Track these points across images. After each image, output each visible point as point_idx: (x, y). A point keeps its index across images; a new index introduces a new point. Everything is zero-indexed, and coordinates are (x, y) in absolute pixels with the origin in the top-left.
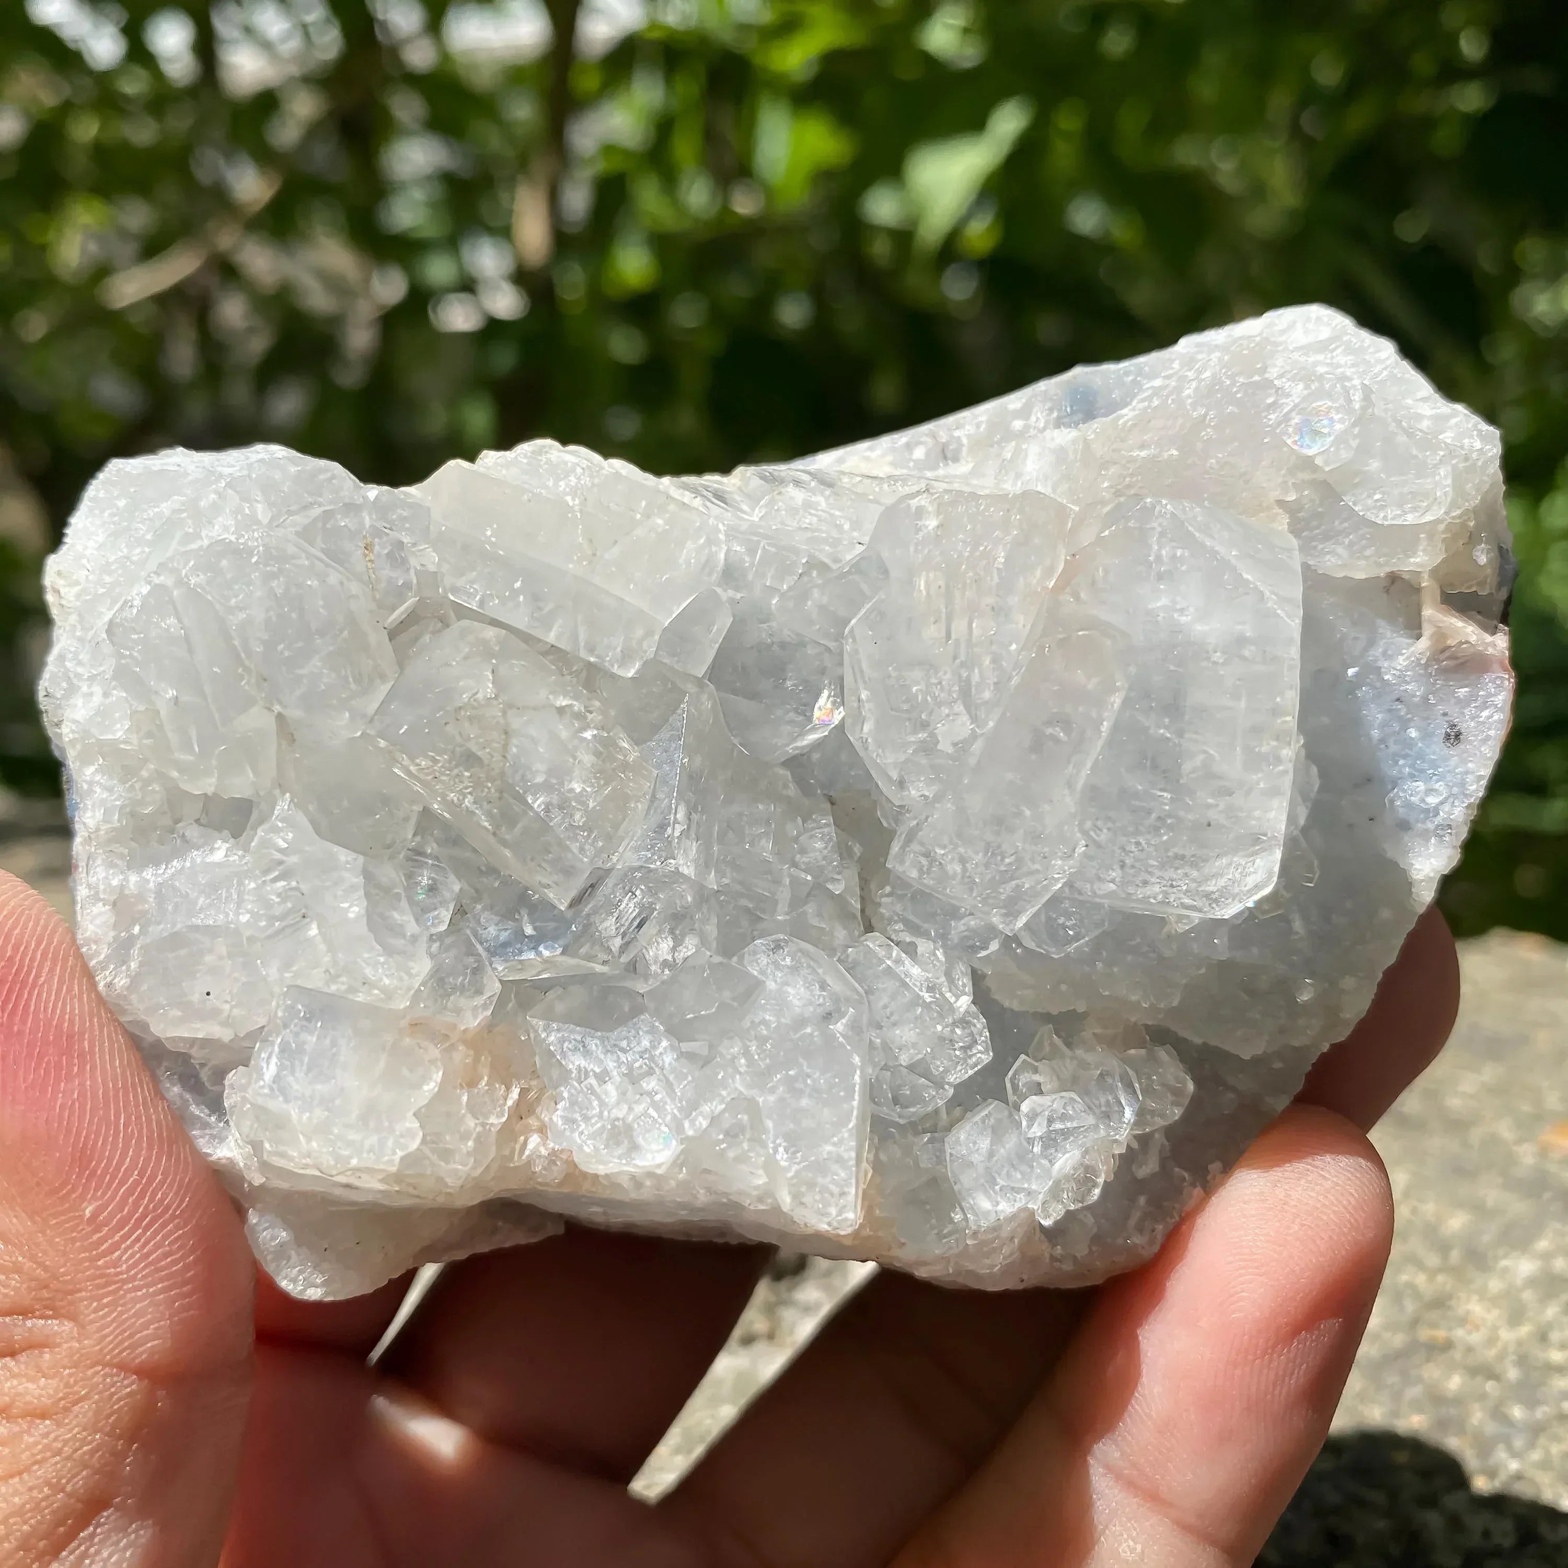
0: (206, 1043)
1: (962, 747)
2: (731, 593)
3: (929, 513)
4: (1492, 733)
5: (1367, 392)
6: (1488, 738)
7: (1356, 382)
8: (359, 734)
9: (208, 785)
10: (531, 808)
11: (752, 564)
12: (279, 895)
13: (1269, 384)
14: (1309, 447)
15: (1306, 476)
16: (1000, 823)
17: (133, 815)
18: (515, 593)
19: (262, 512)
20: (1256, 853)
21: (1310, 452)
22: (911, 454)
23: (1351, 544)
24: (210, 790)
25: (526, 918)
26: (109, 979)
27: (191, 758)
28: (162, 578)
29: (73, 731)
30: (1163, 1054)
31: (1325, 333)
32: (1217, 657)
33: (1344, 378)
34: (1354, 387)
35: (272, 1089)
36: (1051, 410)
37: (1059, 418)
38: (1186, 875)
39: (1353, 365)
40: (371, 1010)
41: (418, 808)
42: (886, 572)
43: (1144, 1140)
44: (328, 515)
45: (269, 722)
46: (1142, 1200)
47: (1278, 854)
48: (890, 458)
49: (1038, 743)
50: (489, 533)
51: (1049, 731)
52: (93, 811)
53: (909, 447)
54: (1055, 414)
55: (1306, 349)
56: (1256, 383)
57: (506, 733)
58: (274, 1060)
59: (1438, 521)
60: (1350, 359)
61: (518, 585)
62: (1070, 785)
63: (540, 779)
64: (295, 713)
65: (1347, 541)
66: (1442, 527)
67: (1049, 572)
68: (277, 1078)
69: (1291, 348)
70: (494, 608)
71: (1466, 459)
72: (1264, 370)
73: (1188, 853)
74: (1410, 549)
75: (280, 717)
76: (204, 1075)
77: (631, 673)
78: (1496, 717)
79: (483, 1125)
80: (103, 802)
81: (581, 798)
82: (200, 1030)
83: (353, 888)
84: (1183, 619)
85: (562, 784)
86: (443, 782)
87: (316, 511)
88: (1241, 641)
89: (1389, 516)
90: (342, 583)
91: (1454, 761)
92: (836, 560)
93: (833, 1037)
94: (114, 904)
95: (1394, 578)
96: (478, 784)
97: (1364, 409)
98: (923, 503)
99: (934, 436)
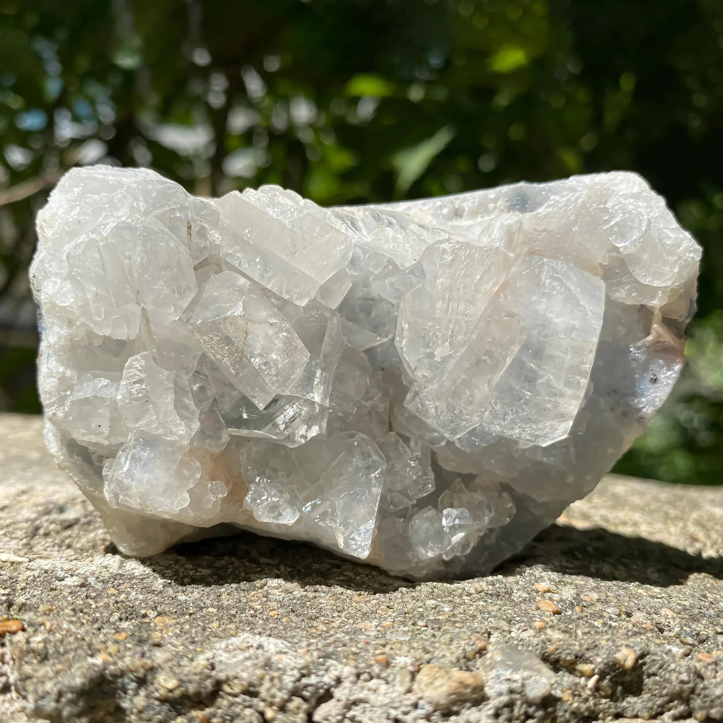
0: (96, 444)
1: (445, 360)
2: (352, 272)
3: (448, 253)
4: (670, 382)
5: (649, 222)
6: (668, 384)
7: (645, 217)
8: (178, 318)
9: (107, 332)
10: (252, 364)
11: (364, 260)
12: (136, 390)
13: (605, 210)
14: (619, 243)
15: (614, 254)
16: (456, 395)
17: (71, 339)
18: (256, 264)
19: (142, 206)
20: (562, 421)
21: (619, 246)
22: (442, 211)
23: (628, 290)
24: (107, 335)
25: (244, 411)
26: (54, 411)
27: (100, 319)
28: (94, 235)
29: (46, 298)
30: (505, 495)
31: (636, 190)
32: (562, 336)
33: (640, 214)
34: (644, 220)
35: (126, 474)
36: (507, 201)
37: (510, 205)
38: (530, 427)
39: (645, 207)
40: (172, 444)
41: (200, 353)
42: (424, 275)
43: (491, 530)
44: (172, 211)
45: (138, 310)
46: (486, 554)
47: (571, 423)
48: (432, 211)
49: (478, 362)
50: (247, 231)
51: (484, 358)
52: (53, 337)
53: (441, 207)
54: (509, 204)
55: (626, 196)
56: (601, 208)
57: (246, 332)
58: (128, 462)
59: (667, 287)
60: (644, 204)
61: (258, 260)
62: (489, 382)
63: (258, 352)
64: (150, 307)
65: (626, 288)
66: (669, 289)
67: (495, 285)
68: (128, 470)
69: (620, 194)
70: (245, 267)
71: (686, 261)
72: (605, 203)
73: (533, 418)
74: (653, 297)
75: (143, 309)
76: (94, 457)
77: (303, 305)
78: (673, 375)
79: (216, 498)
80: (58, 333)
81: (275, 362)
82: (94, 439)
83: (169, 389)
84: (550, 315)
85: (267, 354)
86: (215, 350)
87: (167, 208)
88: (573, 329)
89: (647, 281)
90: (176, 247)
91: (651, 390)
92: (402, 266)
93: (371, 479)
94: (60, 379)
95: (643, 307)
96: (231, 354)
97: (646, 231)
98: (446, 247)
99: (452, 203)
